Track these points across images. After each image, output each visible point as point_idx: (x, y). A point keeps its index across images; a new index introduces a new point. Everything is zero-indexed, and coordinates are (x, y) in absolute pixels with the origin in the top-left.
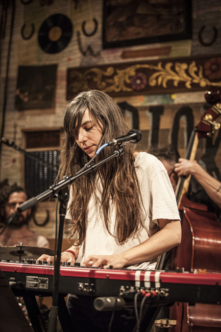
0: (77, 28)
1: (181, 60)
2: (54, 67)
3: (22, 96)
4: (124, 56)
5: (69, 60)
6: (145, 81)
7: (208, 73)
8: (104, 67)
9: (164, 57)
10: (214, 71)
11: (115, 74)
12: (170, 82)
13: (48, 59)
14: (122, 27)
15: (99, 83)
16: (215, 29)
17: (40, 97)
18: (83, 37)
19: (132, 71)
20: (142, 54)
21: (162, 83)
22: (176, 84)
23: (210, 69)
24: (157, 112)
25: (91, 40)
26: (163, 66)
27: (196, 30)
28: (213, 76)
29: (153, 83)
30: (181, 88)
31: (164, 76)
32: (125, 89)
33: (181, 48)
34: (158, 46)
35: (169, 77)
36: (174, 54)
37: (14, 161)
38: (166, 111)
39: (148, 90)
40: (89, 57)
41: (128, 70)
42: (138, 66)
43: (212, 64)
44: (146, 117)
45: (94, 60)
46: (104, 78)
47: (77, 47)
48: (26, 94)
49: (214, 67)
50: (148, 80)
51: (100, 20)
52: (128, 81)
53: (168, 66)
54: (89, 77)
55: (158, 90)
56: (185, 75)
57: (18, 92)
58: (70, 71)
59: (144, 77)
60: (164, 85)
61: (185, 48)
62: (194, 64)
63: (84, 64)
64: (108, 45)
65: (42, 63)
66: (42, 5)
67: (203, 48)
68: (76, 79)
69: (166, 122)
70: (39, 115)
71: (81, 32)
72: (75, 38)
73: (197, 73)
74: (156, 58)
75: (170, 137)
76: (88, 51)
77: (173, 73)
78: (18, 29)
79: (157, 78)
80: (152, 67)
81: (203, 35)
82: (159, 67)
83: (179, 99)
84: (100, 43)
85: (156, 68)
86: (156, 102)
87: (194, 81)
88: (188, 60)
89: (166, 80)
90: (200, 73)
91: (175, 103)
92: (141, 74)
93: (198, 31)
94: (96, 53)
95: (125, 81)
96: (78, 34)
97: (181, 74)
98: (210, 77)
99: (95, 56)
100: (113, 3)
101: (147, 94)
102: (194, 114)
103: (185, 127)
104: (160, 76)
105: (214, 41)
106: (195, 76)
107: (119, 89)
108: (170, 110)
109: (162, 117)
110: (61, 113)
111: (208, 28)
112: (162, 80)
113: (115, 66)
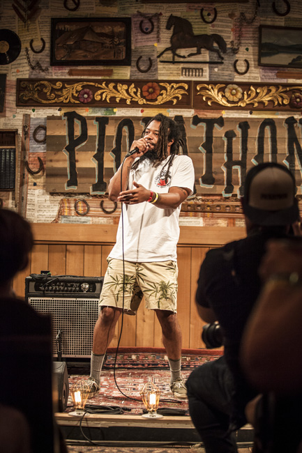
0: (25, 45)
1: (123, 82)
2: (4, 76)
4: (70, 73)
5: (18, 71)
6: (91, 96)
7: (145, 94)
8: (54, 81)
9: (108, 78)
10: (150, 93)
11: (64, 87)
12: (113, 99)
14: (70, 49)
15: (48, 94)
16: (150, 59)
18: (30, 52)
19: (78, 87)
20: (86, 74)
21: (106, 99)
22: (118, 100)
23: (148, 91)
24: (103, 122)
25: (39, 56)
26: (107, 85)
27: (134, 59)
28: (150, 97)
29: (98, 98)
30: (123, 103)
31: (106, 93)
32: (73, 101)
33: (121, 72)
34: (101, 68)
35: (112, 95)
36: (115, 77)
38: (110, 121)
39: (93, 104)
40: (37, 71)
41: (76, 85)
42: (85, 83)
43: (149, 88)
44: (93, 125)
45: (43, 75)
46: (53, 90)
47: (26, 61)
49: (150, 90)
50: (94, 95)
51: (47, 40)
52: (76, 95)
54: (39, 88)
55: (102, 104)
56: (126, 95)
58: (19, 81)
59: (91, 92)
60: (108, 101)
61: (125, 73)
62: (133, 85)
63: (33, 77)
64: (55, 63)
67: (140, 73)
68: (25, 88)
69: (111, 131)
71: (30, 49)
72: (23, 52)
73: (136, 93)
74: (100, 78)
75: (114, 142)
76: (36, 66)
77: (116, 92)
79: (101, 95)
80: (97, 85)
81: (140, 64)
82: (104, 85)
83: (120, 113)
84: (48, 60)
85: (99, 86)
86: (100, 113)
87: (133, 99)
88: (128, 82)
89: (109, 97)
90: (139, 94)
91: (117, 115)
92: (88, 90)
93: (136, 59)
94: (44, 68)
95: (72, 94)
96: (27, 50)
97: (122, 93)
98: (147, 98)
99: (43, 71)
100: (61, 27)
101: (92, 107)
102: (134, 125)
103: (127, 134)
104: (104, 92)
105: (149, 69)
106: (134, 96)
107: (68, 100)
108: (114, 121)
109: (107, 126)
110: (12, 117)
111: (144, 58)
112: (106, 96)
113: (64, 81)
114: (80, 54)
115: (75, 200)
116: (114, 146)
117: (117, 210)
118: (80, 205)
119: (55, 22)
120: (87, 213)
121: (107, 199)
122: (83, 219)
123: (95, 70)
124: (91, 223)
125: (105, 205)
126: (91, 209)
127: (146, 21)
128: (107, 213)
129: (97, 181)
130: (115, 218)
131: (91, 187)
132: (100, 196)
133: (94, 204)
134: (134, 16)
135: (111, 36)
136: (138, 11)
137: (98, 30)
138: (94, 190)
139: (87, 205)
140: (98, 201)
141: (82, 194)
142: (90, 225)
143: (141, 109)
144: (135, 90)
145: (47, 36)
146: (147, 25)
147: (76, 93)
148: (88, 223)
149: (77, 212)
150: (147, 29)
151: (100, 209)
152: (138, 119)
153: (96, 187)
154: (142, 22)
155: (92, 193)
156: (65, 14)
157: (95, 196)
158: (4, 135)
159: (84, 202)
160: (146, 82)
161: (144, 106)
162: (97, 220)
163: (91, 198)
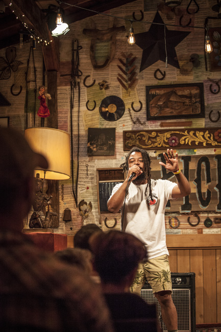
0: (128, 106)
1: (200, 130)
2: (114, 129)
3: (91, 147)
4: (162, 125)
5: (124, 126)
6: (178, 141)
7: (217, 138)
8: (150, 132)
9: (189, 127)
10: (220, 137)
11: (157, 136)
12: (193, 142)
13: (108, 125)
14: (161, 108)
15: (146, 141)
16: (218, 112)
17: (105, 148)
18: (132, 111)
19: (168, 135)
20: (173, 125)
21: (188, 143)
22: (197, 143)
23: (218, 136)
24: (187, 160)
25: (138, 114)
26: (188, 133)
27: (207, 113)
28: (220, 140)
29: (182, 142)
30: (200, 146)
31: (188, 139)
32: (164, 145)
33: (198, 122)
34: (183, 120)
35: (193, 140)
36: (194, 127)
37: (88, 188)
38: (192, 159)
39: (179, 147)
40: (138, 125)
41: (166, 134)
42: (173, 132)
43: (219, 133)
45: (141, 127)
46: (150, 138)
47: (129, 118)
48: (95, 146)
49: (220, 135)
50: (179, 140)
51: (144, 102)
52: (167, 141)
53: (191, 133)
54: (139, 137)
55: (186, 147)
56: (203, 139)
57: (89, 144)
58: (125, 132)
59: (177, 139)
60: (190, 144)
61: (201, 123)
62: (207, 132)
63: (135, 129)
64: (150, 118)
65: (104, 127)
66: (101, 89)
67: (212, 123)
68: (129, 138)
69: (193, 166)
70: (105, 159)
71: (131, 109)
72: (126, 112)
73: (209, 138)
74: (183, 128)
75: (196, 174)
76: (137, 121)
77: (195, 137)
78: (83, 103)
79: (185, 140)
80: (181, 133)
81: (212, 116)
82: (186, 133)
83: (199, 152)
84: (145, 116)
85: (183, 133)
86: (184, 153)
87: (208, 142)
88: (203, 130)
89: (190, 141)
90: (212, 138)
91: (196, 154)
92: (175, 137)
93: (208, 113)
94: (142, 122)
95: (164, 140)
96: (129, 110)
97: (200, 137)
98: (218, 141)
99: (142, 124)
100: (153, 92)
101: (179, 149)
102: (210, 161)
103: (205, 168)
104: (186, 138)
105: (218, 119)
106: (208, 139)
107: (161, 145)
108: (195, 159)
109: (190, 162)
110: (121, 159)
111: (214, 112)
112: (188, 141)
113: (157, 131)
114: (168, 111)
115: (169, 217)
116: (196, 177)
117: (200, 223)
118: (173, 220)
119: (148, 88)
120: (178, 226)
121: (192, 216)
122: (176, 231)
123: (179, 123)
124: (181, 233)
125: (191, 220)
126: (181, 223)
127: (214, 85)
128: (193, 226)
129: (184, 203)
130: (199, 229)
131: (180, 208)
132: (187, 214)
133: (183, 220)
134: (206, 81)
135: (190, 97)
136: (208, 78)
137: (180, 93)
138: (182, 210)
139: (178, 221)
140: (186, 218)
141: (174, 213)
142: (181, 235)
143: (214, 149)
144: (209, 135)
145: (143, 99)
146: (215, 88)
147: (167, 139)
148: (179, 234)
149: (171, 226)
150: (215, 90)
151: (188, 223)
152: (212, 156)
153: (184, 208)
154: (211, 86)
155: (181, 212)
156: (155, 82)
157: (183, 214)
158: (116, 172)
159: (176, 218)
160: (217, 129)
161: (216, 147)
162: (185, 231)
163: (181, 215)
